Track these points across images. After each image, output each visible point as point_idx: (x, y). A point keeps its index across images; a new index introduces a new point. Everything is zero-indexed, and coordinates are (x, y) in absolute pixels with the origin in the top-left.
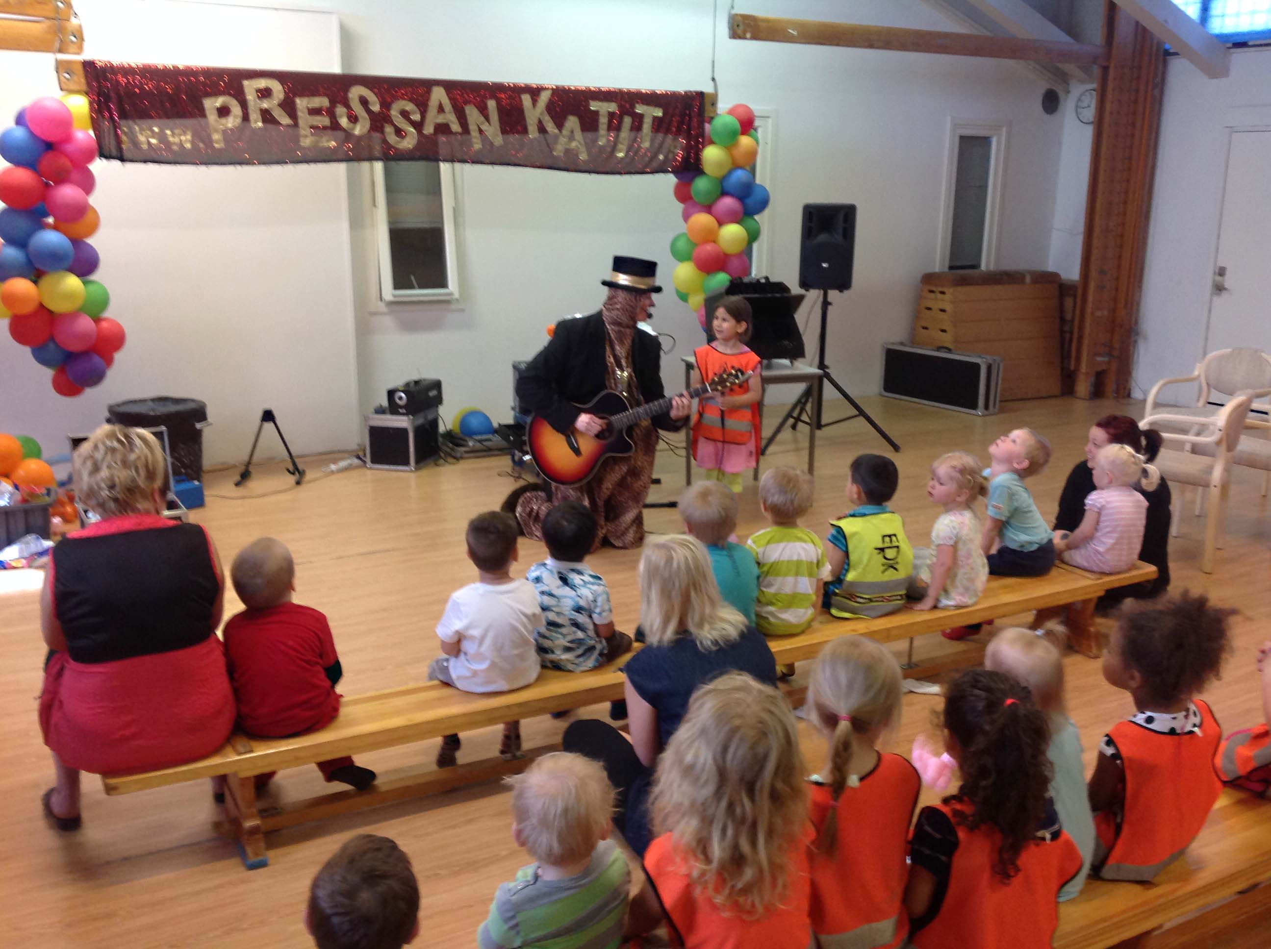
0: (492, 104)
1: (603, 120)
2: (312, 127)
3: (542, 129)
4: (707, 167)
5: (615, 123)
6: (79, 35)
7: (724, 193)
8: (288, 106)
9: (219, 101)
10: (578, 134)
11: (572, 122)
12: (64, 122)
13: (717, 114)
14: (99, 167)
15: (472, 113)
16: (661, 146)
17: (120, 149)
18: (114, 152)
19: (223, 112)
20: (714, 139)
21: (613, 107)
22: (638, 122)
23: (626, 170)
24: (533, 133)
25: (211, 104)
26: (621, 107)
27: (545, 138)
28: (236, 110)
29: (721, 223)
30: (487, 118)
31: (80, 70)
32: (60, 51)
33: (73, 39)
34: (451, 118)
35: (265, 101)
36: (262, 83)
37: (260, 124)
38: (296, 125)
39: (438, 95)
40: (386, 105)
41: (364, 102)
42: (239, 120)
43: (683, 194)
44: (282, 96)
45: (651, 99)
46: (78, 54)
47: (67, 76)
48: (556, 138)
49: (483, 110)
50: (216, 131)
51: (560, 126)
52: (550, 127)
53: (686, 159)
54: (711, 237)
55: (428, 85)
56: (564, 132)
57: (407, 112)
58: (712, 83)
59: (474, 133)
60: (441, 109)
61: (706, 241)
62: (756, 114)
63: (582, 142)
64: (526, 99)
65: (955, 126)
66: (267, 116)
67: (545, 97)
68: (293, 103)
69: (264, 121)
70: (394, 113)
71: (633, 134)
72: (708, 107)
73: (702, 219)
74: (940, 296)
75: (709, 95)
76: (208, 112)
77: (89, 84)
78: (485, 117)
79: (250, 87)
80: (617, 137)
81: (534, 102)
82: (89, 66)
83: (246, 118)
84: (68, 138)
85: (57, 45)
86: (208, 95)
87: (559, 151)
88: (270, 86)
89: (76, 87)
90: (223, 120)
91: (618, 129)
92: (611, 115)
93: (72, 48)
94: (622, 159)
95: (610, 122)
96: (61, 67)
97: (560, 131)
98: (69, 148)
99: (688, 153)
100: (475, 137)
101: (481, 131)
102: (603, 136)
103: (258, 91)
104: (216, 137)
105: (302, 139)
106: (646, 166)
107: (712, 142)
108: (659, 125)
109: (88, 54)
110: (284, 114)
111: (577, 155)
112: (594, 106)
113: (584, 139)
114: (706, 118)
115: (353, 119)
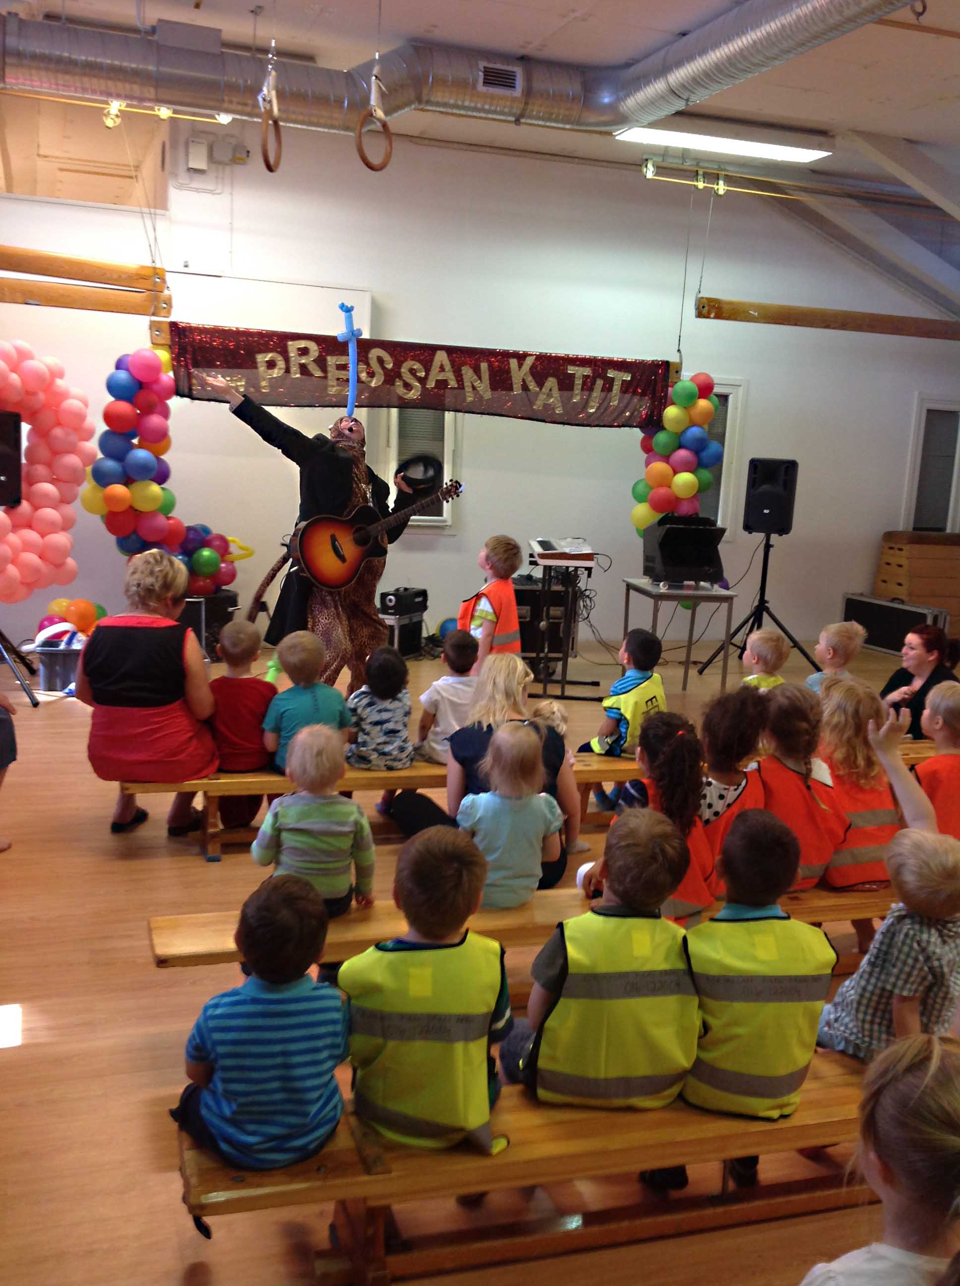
0: (484, 366)
1: (578, 382)
2: (338, 379)
3: (525, 387)
4: (666, 424)
5: (588, 385)
6: (169, 302)
7: (681, 447)
8: (321, 362)
9: (269, 356)
10: (556, 393)
11: (551, 382)
12: (155, 368)
13: (680, 380)
14: (175, 403)
15: (468, 373)
16: (628, 404)
17: (190, 390)
18: (186, 391)
19: (271, 365)
20: (675, 399)
21: (587, 371)
22: (609, 384)
23: (596, 423)
24: (517, 390)
25: (262, 358)
26: (594, 371)
27: (527, 395)
28: (281, 364)
29: (675, 472)
30: (480, 378)
31: (167, 329)
32: (154, 314)
33: (165, 306)
34: (449, 376)
35: (304, 357)
36: (302, 344)
37: (298, 376)
38: (325, 377)
39: (441, 357)
40: (398, 364)
41: (380, 361)
42: (282, 372)
43: (647, 447)
44: (316, 354)
45: (622, 365)
46: (168, 317)
47: (157, 333)
48: (537, 394)
49: (477, 371)
50: (264, 380)
51: (540, 384)
52: (532, 386)
53: (649, 417)
54: (666, 482)
55: (432, 349)
56: (543, 390)
57: (414, 369)
58: (678, 354)
59: (468, 389)
60: (442, 369)
61: (661, 485)
62: (715, 382)
63: (559, 399)
64: (513, 363)
65: (922, 400)
66: (304, 369)
67: (529, 361)
68: (325, 360)
69: (302, 374)
70: (404, 370)
71: (603, 394)
72: (672, 373)
73: (660, 466)
74: (898, 552)
75: (674, 363)
76: (259, 365)
77: (172, 340)
78: (478, 376)
79: (293, 346)
80: (589, 396)
81: (520, 365)
82: (174, 325)
83: (287, 370)
84: (157, 381)
85: (152, 310)
86: (261, 351)
87: (538, 405)
88: (308, 346)
89: (163, 342)
90: (270, 371)
91: (591, 389)
92: (586, 377)
93: (163, 313)
94: (593, 413)
95: (584, 383)
96: (153, 326)
97: (541, 389)
98: (156, 387)
99: (652, 412)
100: (469, 392)
101: (474, 388)
102: (577, 395)
103: (299, 349)
104: (264, 384)
105: (329, 389)
106: (614, 420)
107: (673, 403)
108: (626, 387)
109: (172, 318)
110: (318, 368)
111: (553, 409)
112: (571, 370)
113: (561, 397)
114: (670, 384)
115: (371, 375)
